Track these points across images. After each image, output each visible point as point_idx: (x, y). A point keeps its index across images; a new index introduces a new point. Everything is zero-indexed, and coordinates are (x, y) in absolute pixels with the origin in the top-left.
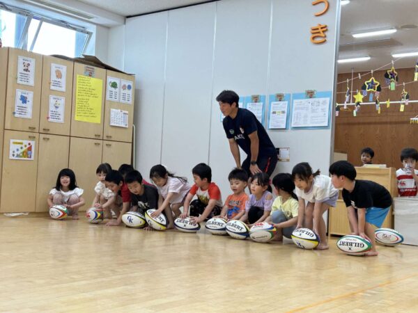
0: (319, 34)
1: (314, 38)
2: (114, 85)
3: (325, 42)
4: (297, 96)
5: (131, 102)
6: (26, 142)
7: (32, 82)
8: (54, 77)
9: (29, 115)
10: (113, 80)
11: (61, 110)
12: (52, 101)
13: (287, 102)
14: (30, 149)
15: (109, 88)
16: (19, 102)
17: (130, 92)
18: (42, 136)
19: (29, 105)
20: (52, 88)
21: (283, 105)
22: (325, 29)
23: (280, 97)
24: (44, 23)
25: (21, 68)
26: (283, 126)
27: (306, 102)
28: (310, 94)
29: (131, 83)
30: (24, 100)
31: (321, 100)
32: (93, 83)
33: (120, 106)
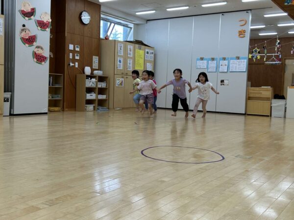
0: (242, 33)
1: (240, 35)
2: (148, 53)
3: (244, 37)
4: (232, 59)
5: (153, 60)
6: (121, 79)
7: (122, 54)
8: (129, 52)
9: (121, 68)
10: (147, 50)
11: (131, 65)
12: (128, 61)
13: (227, 61)
14: (122, 82)
15: (146, 54)
16: (119, 63)
17: (153, 55)
18: (126, 76)
19: (122, 64)
20: (129, 56)
21: (226, 62)
22: (244, 31)
23: (224, 59)
24: (116, 25)
25: (119, 48)
26: (226, 71)
27: (236, 61)
28: (238, 58)
29: (153, 51)
30: (120, 61)
31: (243, 60)
32: (141, 52)
33: (149, 62)
